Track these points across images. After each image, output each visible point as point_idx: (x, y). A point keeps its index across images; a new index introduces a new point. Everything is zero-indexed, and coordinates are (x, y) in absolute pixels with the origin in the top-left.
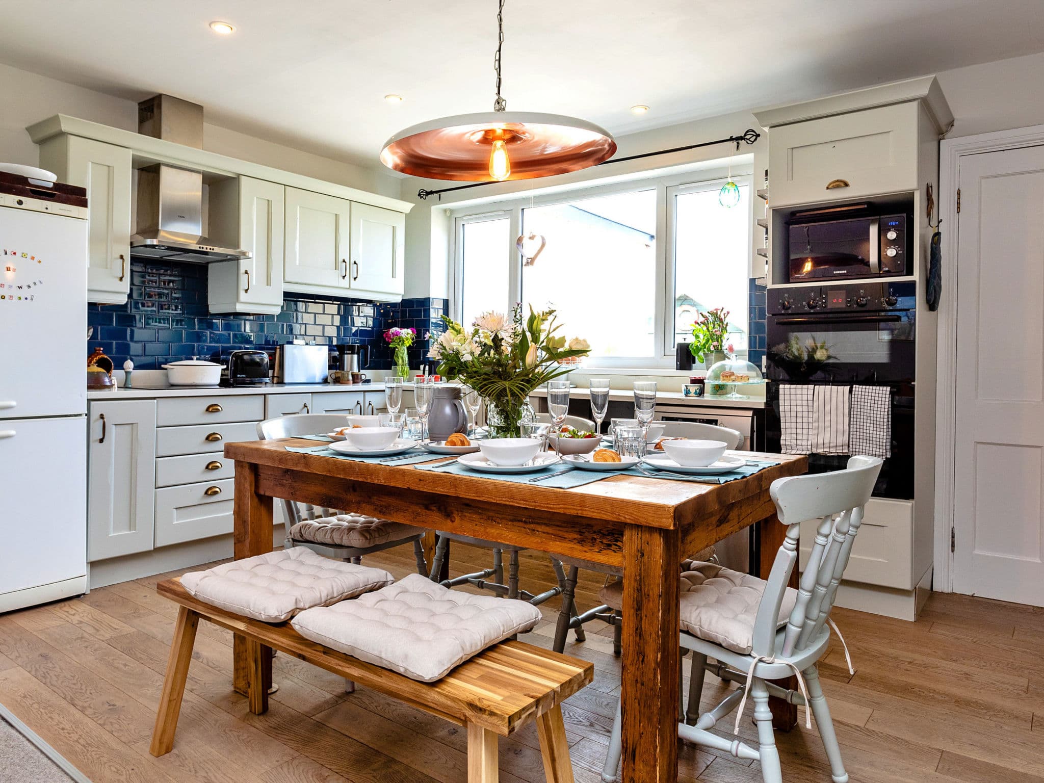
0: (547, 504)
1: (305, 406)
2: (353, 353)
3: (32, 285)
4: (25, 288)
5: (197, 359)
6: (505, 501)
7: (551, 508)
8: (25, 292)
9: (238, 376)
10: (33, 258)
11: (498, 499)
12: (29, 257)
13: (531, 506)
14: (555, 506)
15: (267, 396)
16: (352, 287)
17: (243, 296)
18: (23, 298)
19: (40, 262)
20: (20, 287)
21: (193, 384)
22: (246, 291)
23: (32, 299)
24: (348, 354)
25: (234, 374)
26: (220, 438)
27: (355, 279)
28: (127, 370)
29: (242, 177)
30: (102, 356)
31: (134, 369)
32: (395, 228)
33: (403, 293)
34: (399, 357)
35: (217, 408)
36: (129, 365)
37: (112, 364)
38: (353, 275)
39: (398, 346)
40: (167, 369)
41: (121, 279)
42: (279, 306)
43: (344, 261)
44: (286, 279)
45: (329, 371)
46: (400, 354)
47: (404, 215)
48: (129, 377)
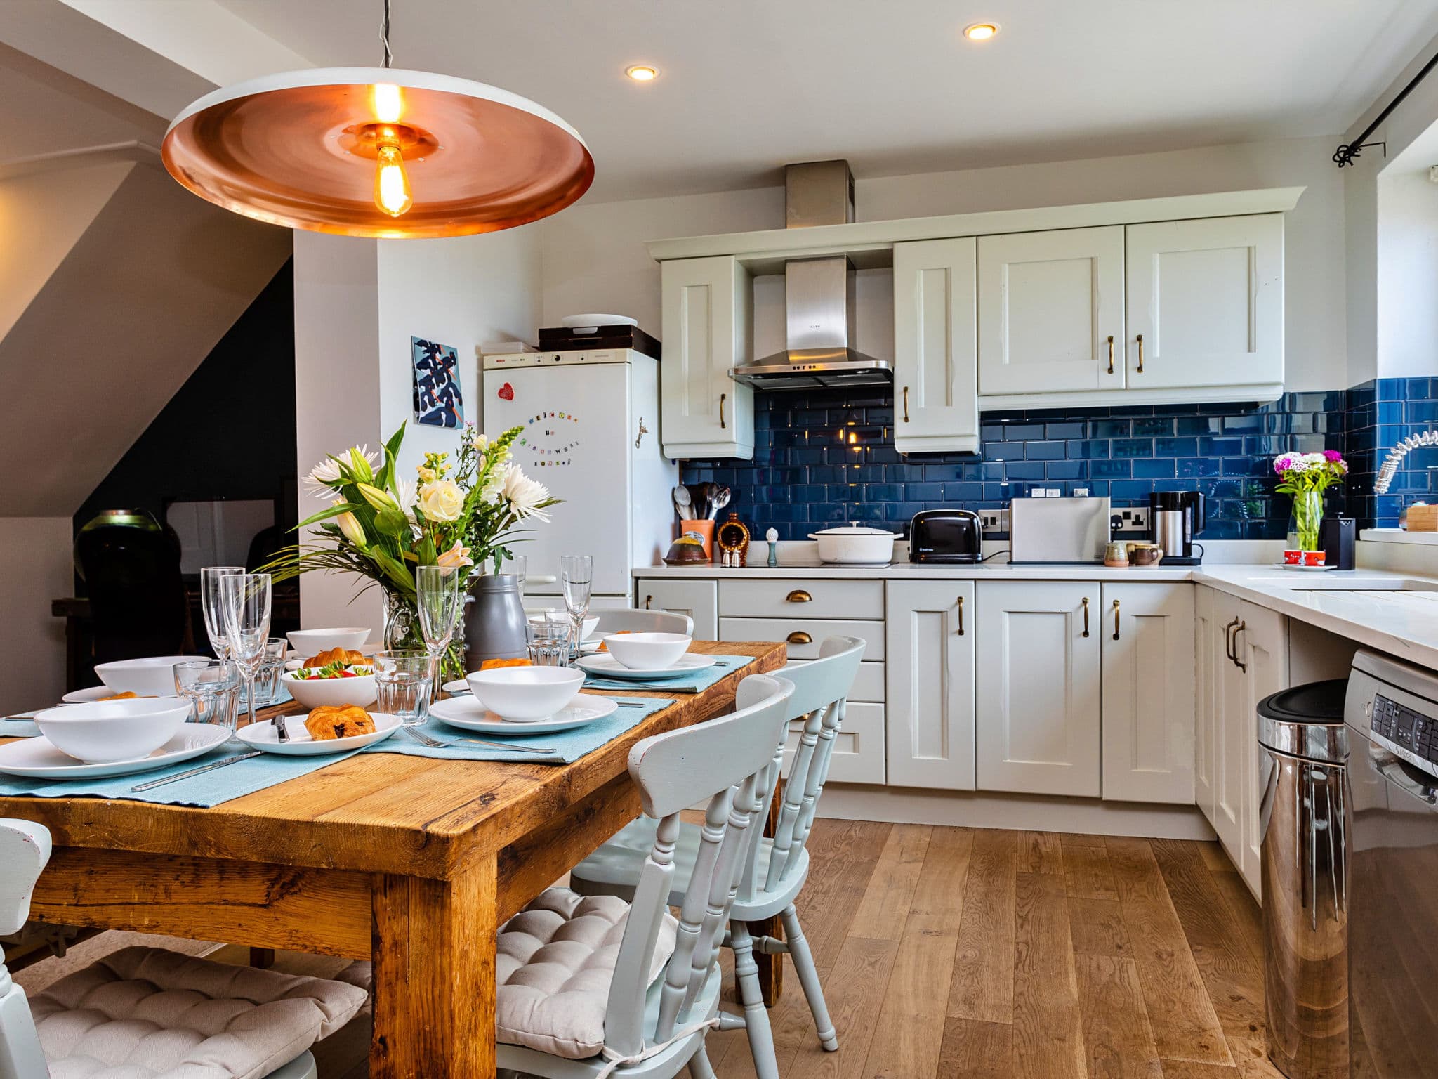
1: (960, 601)
2: (1170, 509)
3: (569, 447)
4: (562, 451)
5: (857, 526)
8: (563, 457)
9: (921, 550)
10: (569, 417)
12: (566, 416)
15: (887, 581)
16: (1131, 385)
18: (561, 463)
19: (576, 420)
20: (558, 451)
21: (836, 561)
23: (569, 463)
24: (1161, 510)
25: (915, 548)
26: (807, 640)
27: (1140, 369)
28: (770, 541)
29: (896, 245)
30: (731, 523)
31: (778, 540)
32: (1253, 250)
33: (1283, 380)
34: (1298, 515)
35: (803, 596)
36: (772, 534)
37: (745, 533)
38: (1134, 363)
39: (1296, 490)
40: (816, 540)
41: (723, 425)
42: (973, 436)
43: (1110, 340)
44: (983, 391)
45: (1115, 542)
46: (1299, 508)
47: (1282, 216)
48: (772, 550)
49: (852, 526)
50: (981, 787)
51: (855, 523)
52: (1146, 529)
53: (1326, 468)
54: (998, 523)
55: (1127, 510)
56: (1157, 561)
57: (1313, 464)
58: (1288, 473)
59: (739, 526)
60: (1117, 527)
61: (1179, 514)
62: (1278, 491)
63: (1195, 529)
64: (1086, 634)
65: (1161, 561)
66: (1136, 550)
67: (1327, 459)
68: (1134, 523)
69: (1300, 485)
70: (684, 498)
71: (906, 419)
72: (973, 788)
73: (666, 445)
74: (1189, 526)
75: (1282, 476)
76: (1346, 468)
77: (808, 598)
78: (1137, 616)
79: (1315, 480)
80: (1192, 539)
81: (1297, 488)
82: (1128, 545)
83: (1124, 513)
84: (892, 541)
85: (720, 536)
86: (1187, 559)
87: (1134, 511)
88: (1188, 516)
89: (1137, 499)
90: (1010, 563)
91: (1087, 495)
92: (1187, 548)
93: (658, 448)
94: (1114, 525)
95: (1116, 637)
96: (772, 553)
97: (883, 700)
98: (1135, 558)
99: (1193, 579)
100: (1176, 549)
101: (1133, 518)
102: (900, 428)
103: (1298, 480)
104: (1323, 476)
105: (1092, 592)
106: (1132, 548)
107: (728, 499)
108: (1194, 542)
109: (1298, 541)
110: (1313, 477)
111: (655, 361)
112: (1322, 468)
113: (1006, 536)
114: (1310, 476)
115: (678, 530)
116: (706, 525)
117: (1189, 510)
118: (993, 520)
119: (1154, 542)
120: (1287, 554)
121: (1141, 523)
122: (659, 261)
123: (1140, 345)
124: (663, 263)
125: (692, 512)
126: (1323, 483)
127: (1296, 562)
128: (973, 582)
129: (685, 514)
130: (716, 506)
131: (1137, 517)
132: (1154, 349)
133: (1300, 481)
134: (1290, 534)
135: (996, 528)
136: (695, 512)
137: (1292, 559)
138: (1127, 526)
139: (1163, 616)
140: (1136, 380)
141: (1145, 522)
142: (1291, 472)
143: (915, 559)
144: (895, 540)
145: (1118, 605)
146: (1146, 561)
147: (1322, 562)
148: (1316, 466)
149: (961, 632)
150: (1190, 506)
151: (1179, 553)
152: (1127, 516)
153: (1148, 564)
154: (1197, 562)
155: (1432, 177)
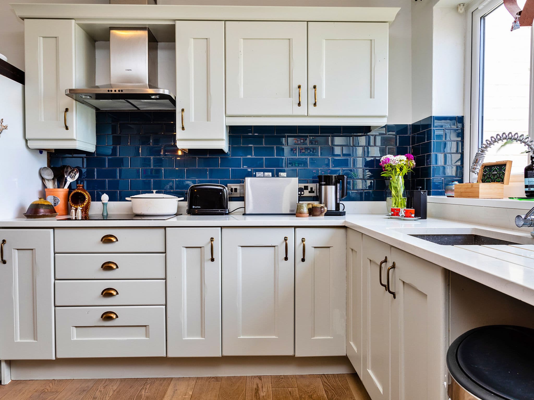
5: (156, 192)
9: (193, 207)
15: (166, 228)
16: (310, 114)
21: (142, 214)
24: (325, 185)
25: (190, 206)
26: (115, 267)
27: (315, 104)
28: (103, 202)
29: (177, 22)
30: (78, 191)
31: (109, 201)
32: (373, 41)
33: (387, 115)
34: (393, 188)
35: (113, 239)
36: (105, 197)
37: (87, 197)
38: (312, 101)
39: (391, 175)
40: (130, 201)
41: (67, 128)
42: (222, 140)
43: (299, 87)
44: (229, 113)
45: (300, 202)
46: (393, 184)
47: (388, 24)
48: (105, 207)
49: (153, 193)
50: (225, 354)
51: (155, 191)
52: (316, 195)
53: (407, 163)
54: (238, 191)
55: (306, 185)
56: (324, 214)
57: (400, 161)
58: (388, 166)
59: (82, 192)
60: (301, 194)
61: (333, 187)
62: (382, 175)
63: (342, 196)
64: (286, 259)
65: (325, 214)
66: (312, 207)
67: (407, 158)
68: (310, 192)
69: (393, 172)
70: (49, 175)
71: (183, 128)
72: (220, 355)
73: (29, 140)
74: (338, 194)
75: (385, 168)
76: (415, 164)
77: (115, 240)
78: (315, 247)
79: (401, 169)
80: (340, 200)
81: (392, 174)
82: (309, 204)
83: (305, 186)
84: (177, 202)
85: (70, 198)
86: (338, 212)
87: (310, 185)
88: (338, 188)
89: (311, 179)
90: (244, 214)
91: (286, 176)
92: (337, 206)
93: (24, 142)
94: (299, 193)
95: (303, 260)
96: (105, 209)
97: (164, 303)
98: (312, 212)
99: (346, 225)
100: (332, 206)
101: (309, 189)
102: (179, 134)
103: (393, 169)
104: (405, 167)
105: (289, 233)
106: (311, 206)
107: (77, 175)
108: (341, 202)
109: (392, 202)
110: (400, 168)
111: (20, 85)
112: (405, 163)
113: (242, 199)
114: (399, 167)
115: (43, 195)
116: (62, 192)
117: (338, 185)
118: (236, 190)
119: (321, 203)
120: (393, 210)
121: (313, 192)
122: (23, 19)
123: (315, 91)
124: (25, 20)
125: (54, 183)
126: (405, 171)
127: (397, 214)
128: (220, 228)
129: (50, 185)
130: (69, 180)
131: (311, 188)
132: (322, 94)
133: (394, 170)
134: (388, 198)
135: (237, 195)
136: (56, 183)
137: (395, 213)
138: (306, 193)
139: (329, 247)
140: (313, 111)
141: (315, 192)
142: (389, 165)
143: (191, 212)
144: (179, 201)
145: (304, 241)
146: (318, 213)
147: (413, 215)
148: (402, 162)
149: (212, 260)
150: (339, 183)
151: (334, 209)
152: (306, 188)
153: (319, 215)
154: (343, 214)
155: (459, 10)
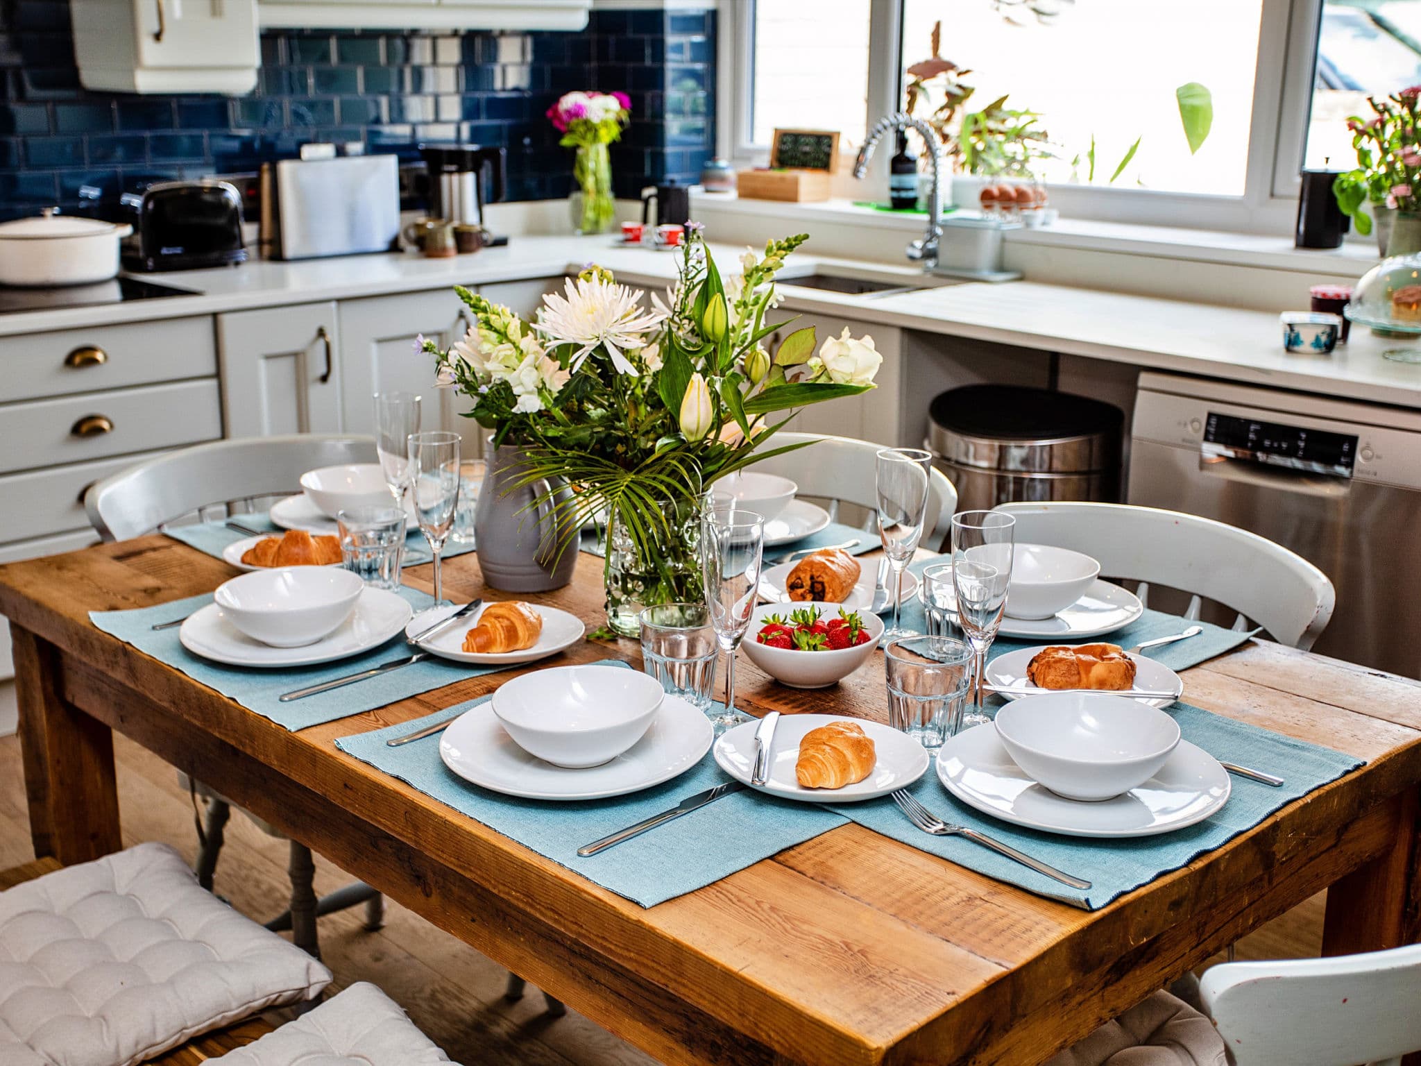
0: (603, 938)
1: (321, 333)
2: (461, 171)
5: (56, 215)
6: (518, 899)
7: (610, 951)
9: (162, 250)
11: (501, 887)
13: (571, 931)
14: (619, 951)
15: (220, 316)
17: (150, 51)
22: (158, 37)
24: (449, 172)
26: (107, 427)
34: (587, 173)
35: (97, 356)
39: (581, 143)
42: (251, 68)
46: (587, 165)
58: (580, 123)
61: (471, 177)
69: (589, 137)
74: (484, 193)
77: (102, 359)
81: (583, 141)
88: (484, 179)
90: (278, 259)
117: (483, 172)
126: (614, 134)
128: (335, 304)
142: (584, 122)
146: (473, 246)
148: (609, 115)
149: (324, 379)
150: (482, 166)
153: (475, 251)
